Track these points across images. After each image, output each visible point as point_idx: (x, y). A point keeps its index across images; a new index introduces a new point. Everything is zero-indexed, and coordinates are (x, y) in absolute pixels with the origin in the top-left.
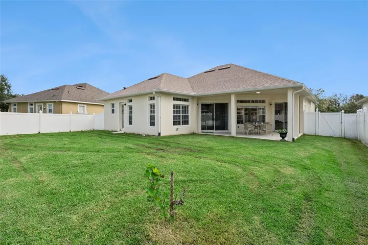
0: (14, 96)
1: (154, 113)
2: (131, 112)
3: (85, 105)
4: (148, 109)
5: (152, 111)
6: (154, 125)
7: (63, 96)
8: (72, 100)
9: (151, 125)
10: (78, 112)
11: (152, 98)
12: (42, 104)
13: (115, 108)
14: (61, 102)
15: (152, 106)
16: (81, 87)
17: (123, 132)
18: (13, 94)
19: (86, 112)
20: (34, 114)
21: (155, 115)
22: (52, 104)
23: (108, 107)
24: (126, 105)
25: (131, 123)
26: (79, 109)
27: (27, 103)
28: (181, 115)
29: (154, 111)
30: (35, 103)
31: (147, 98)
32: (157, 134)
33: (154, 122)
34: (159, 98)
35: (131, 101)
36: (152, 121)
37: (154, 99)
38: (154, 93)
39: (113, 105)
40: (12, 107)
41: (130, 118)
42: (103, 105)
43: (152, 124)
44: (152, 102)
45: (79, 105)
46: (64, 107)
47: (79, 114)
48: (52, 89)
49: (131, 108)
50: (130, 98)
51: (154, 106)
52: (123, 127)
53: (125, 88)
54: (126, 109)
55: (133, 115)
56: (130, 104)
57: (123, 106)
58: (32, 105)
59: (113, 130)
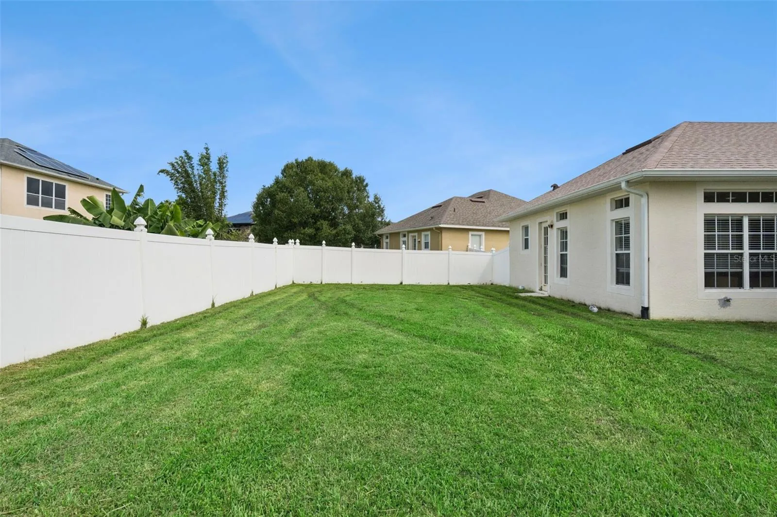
0: (388, 224)
1: (627, 246)
2: (564, 246)
3: (483, 234)
4: (609, 235)
5: (623, 242)
6: (628, 283)
7: (444, 218)
8: (459, 224)
9: (618, 283)
10: (470, 247)
11: (623, 203)
12: (416, 234)
13: (529, 237)
14: (441, 229)
15: (623, 227)
16: (480, 198)
17: (546, 294)
18: (387, 221)
19: (483, 247)
20: (416, 251)
21: (632, 251)
22: (429, 233)
23: (517, 235)
24: (552, 226)
25: (563, 273)
26: (472, 241)
27: (398, 233)
28: (746, 251)
29: (627, 240)
30: (409, 232)
31: (606, 203)
32: (637, 312)
33: (628, 274)
34: (644, 200)
35: (563, 216)
36: (622, 270)
37: (627, 205)
38: (623, 185)
39: (526, 229)
40: (385, 241)
41: (563, 259)
42: (508, 232)
43: (623, 278)
44: (621, 214)
45: (471, 233)
46: (446, 238)
47: (471, 250)
48: (433, 207)
49: (564, 233)
50: (562, 210)
51: (627, 225)
52: (546, 282)
53: (555, 187)
54: (554, 237)
55: (569, 253)
56: (562, 224)
57: (546, 229)
58: (404, 236)
59: (527, 288)
